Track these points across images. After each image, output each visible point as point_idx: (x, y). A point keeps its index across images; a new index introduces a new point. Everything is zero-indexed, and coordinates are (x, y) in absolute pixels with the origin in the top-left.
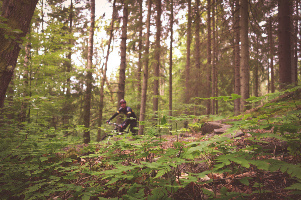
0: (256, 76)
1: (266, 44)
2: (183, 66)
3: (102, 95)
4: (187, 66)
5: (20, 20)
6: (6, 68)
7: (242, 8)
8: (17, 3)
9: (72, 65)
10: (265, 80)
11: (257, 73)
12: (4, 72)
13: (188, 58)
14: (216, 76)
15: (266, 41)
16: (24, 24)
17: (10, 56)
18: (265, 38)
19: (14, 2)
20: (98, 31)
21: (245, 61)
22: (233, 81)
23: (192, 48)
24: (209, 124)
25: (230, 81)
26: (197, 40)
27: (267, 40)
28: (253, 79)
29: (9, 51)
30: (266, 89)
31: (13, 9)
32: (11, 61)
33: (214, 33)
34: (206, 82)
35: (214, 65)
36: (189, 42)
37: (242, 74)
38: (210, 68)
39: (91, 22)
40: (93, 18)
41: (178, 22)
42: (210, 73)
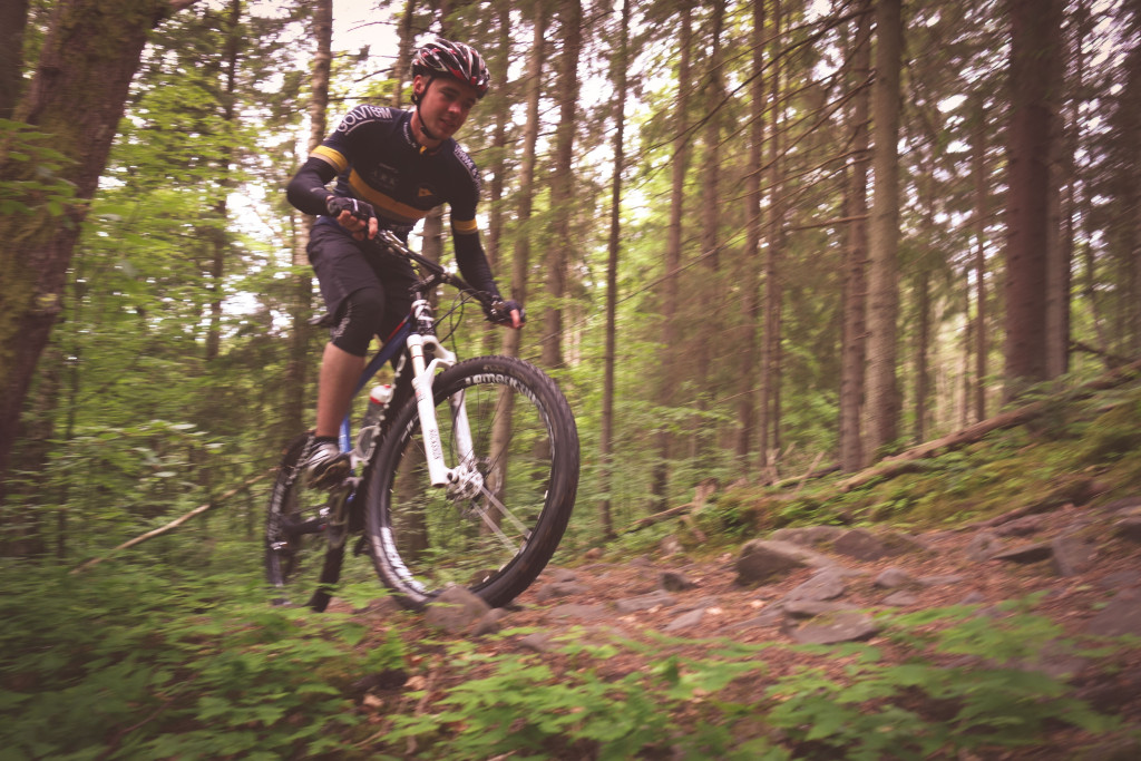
0: (924, 302)
1: (965, 179)
2: (654, 255)
4: (671, 254)
5: (84, 119)
6: (33, 303)
8: (72, 56)
10: (954, 316)
11: (925, 287)
12: (27, 315)
13: (676, 226)
14: (776, 299)
15: (964, 171)
16: (98, 138)
18: (961, 157)
19: (61, 51)
21: (884, 274)
22: (839, 318)
24: (762, 548)
25: (828, 315)
26: (712, 160)
27: (966, 165)
28: (913, 310)
29: (43, 238)
31: (59, 80)
32: (49, 274)
33: (775, 137)
34: (741, 322)
35: (771, 265)
36: (680, 164)
37: (873, 322)
38: (757, 270)
39: (316, 83)
40: (324, 68)
41: (641, 88)
42: (757, 290)
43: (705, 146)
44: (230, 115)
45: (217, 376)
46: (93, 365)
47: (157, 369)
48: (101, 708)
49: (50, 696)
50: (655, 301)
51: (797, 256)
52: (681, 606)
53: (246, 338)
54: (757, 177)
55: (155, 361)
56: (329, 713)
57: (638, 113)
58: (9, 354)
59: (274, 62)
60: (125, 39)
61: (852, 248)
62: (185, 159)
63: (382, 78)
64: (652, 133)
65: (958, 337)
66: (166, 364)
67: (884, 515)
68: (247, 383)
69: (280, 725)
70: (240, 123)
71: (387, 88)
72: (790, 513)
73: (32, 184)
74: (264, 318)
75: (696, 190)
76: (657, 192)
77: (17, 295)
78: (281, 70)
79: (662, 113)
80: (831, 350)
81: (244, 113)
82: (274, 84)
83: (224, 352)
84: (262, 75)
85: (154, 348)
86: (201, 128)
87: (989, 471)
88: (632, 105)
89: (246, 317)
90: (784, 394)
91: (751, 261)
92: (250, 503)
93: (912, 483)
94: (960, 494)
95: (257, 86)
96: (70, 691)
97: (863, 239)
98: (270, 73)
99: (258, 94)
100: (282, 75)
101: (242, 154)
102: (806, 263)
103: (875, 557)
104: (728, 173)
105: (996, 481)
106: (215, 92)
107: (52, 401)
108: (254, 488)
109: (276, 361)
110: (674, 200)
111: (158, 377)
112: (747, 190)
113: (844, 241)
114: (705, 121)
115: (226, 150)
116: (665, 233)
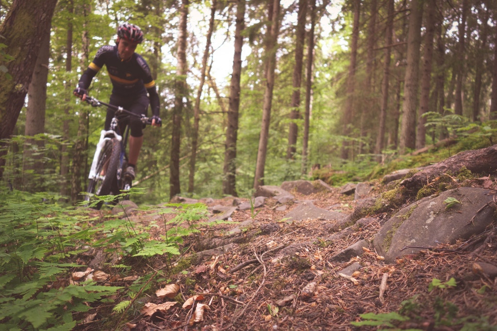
3: (197, 118)
4: (352, 66)
5: (35, 12)
12: (11, 93)
16: (42, 19)
29: (19, 61)
58: (4, 108)
77: (7, 85)
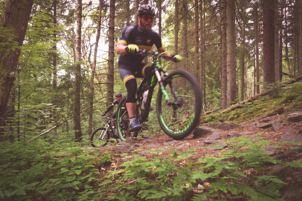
0: (243, 64)
1: (252, 30)
3: (92, 87)
5: (18, 25)
6: (8, 74)
7: (229, 5)
8: (14, 9)
9: (58, 55)
10: (251, 67)
11: (243, 59)
12: (7, 78)
13: (176, 46)
14: (203, 65)
16: (22, 30)
17: (11, 62)
18: (251, 24)
19: (11, 7)
20: (84, 19)
21: (231, 57)
22: (220, 69)
23: (180, 36)
24: (199, 128)
25: (217, 68)
26: (185, 28)
27: (253, 27)
28: (240, 66)
29: (10, 57)
30: (252, 76)
31: (11, 15)
32: (12, 67)
33: (201, 21)
34: (194, 71)
35: (202, 56)
36: (177, 30)
37: (228, 69)
38: (198, 57)
39: (78, 12)
40: (80, 8)
41: (166, 9)
42: (198, 63)
43: (183, 24)
44: (55, 22)
45: (57, 92)
46: (23, 91)
47: (41, 91)
48: (36, 174)
49: (23, 171)
50: (171, 67)
51: (208, 53)
52: (179, 143)
53: (64, 82)
54: (197, 32)
55: (40, 89)
56: (93, 172)
57: (165, 16)
59: (66, 7)
60: (28, 3)
61: (223, 50)
62: (44, 35)
63: (95, 10)
64: (168, 22)
65: (252, 73)
66: (43, 89)
67: (232, 119)
68: (65, 93)
69: (81, 175)
70: (58, 24)
71: (97, 13)
72: (208, 120)
73: (7, 43)
74: (68, 76)
75: (181, 36)
76: (170, 37)
77: (4, 73)
78: (68, 9)
79: (171, 16)
80: (218, 78)
81: (59, 21)
82: (67, 13)
83: (58, 85)
84: (63, 11)
85: (39, 85)
86: (48, 26)
87: (258, 107)
88: (163, 14)
89: (63, 76)
90: (206, 90)
91: (197, 55)
92: (67, 124)
93: (239, 111)
94: (251, 113)
95: (63, 14)
96: (28, 170)
97: (226, 47)
98: (66, 10)
99: (62, 16)
100: (68, 10)
101: (59, 32)
102: (211, 55)
103: (228, 129)
104: (190, 32)
105: (260, 109)
106: (51, 16)
107: (14, 100)
108: (68, 121)
109: (72, 87)
110: (175, 39)
111: (41, 93)
112: (195, 36)
113: (221, 48)
114: (182, 18)
115: (55, 31)
116: (173, 48)
